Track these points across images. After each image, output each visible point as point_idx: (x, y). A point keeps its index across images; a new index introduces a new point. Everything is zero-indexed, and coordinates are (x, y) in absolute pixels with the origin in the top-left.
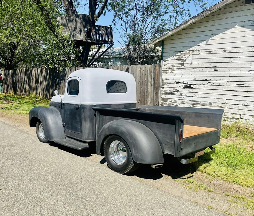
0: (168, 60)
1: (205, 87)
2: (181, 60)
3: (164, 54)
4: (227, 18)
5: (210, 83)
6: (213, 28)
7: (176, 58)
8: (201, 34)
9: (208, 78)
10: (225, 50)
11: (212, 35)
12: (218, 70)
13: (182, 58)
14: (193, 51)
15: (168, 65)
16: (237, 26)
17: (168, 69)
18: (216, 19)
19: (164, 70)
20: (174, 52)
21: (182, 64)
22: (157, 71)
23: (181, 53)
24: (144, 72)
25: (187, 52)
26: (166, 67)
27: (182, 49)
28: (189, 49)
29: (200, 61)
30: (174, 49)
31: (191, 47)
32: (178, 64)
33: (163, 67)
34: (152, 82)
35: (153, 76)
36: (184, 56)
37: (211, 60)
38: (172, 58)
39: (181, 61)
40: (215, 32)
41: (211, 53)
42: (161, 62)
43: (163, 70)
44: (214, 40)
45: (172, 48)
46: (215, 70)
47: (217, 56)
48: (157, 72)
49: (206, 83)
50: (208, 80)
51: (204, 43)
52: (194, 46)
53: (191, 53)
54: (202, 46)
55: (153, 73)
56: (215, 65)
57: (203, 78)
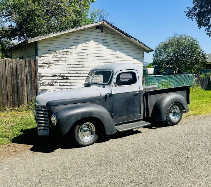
0: (43, 57)
1: (78, 78)
2: (56, 57)
3: (39, 51)
4: (87, 34)
5: (80, 75)
6: (79, 38)
7: (52, 55)
8: (71, 40)
9: (79, 72)
10: (88, 54)
11: (79, 43)
12: (85, 66)
13: (57, 56)
14: (66, 52)
15: (44, 61)
16: (93, 40)
17: (44, 64)
18: (80, 33)
19: (40, 64)
20: (49, 50)
21: (58, 61)
22: (32, 65)
23: (55, 52)
24: (15, 66)
25: (61, 52)
26: (42, 62)
27: (56, 49)
28: (62, 49)
29: (72, 60)
30: (49, 48)
31: (64, 48)
32: (53, 60)
33: (39, 62)
34: (28, 76)
35: (29, 70)
36: (58, 55)
37: (79, 60)
38: (48, 55)
39: (56, 59)
40: (80, 41)
41: (79, 55)
42: (37, 57)
43: (38, 64)
44: (80, 46)
45: (47, 47)
46: (83, 66)
47: (83, 57)
48: (32, 67)
49: (78, 75)
50: (79, 73)
51: (74, 47)
52: (66, 48)
53: (64, 53)
54: (72, 49)
55: (28, 67)
56: (83, 63)
57: (76, 72)
